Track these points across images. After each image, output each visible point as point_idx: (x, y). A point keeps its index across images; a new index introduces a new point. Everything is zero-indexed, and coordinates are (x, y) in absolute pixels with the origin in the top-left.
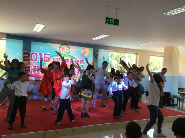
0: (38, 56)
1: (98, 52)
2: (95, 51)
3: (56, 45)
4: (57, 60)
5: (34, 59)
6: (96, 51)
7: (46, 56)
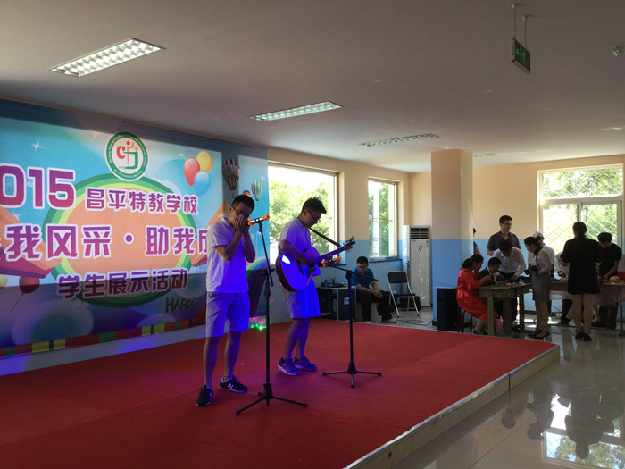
0: (28, 180)
1: (236, 164)
2: (229, 162)
3: (96, 134)
4: (102, 196)
5: (12, 194)
6: (231, 163)
7: (59, 181)
